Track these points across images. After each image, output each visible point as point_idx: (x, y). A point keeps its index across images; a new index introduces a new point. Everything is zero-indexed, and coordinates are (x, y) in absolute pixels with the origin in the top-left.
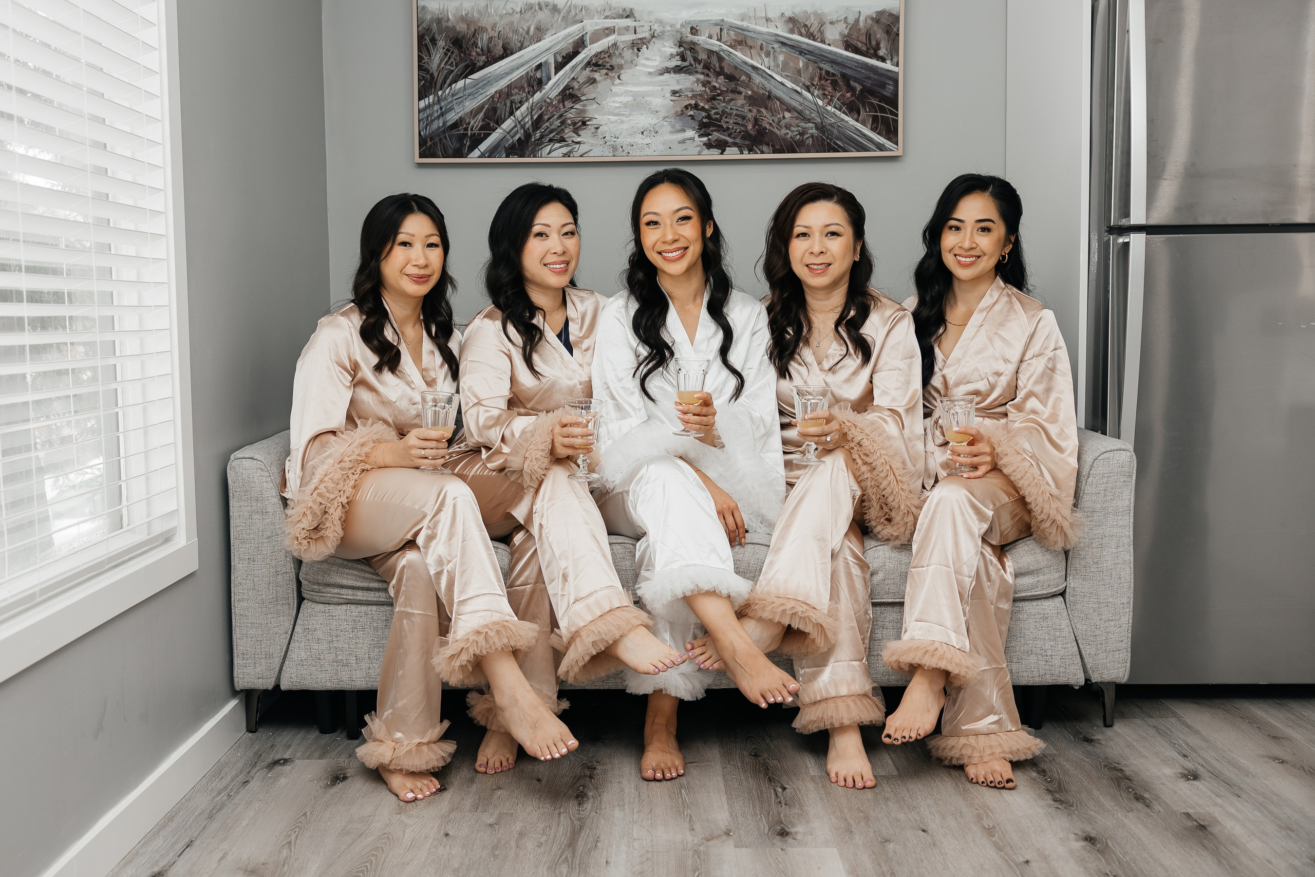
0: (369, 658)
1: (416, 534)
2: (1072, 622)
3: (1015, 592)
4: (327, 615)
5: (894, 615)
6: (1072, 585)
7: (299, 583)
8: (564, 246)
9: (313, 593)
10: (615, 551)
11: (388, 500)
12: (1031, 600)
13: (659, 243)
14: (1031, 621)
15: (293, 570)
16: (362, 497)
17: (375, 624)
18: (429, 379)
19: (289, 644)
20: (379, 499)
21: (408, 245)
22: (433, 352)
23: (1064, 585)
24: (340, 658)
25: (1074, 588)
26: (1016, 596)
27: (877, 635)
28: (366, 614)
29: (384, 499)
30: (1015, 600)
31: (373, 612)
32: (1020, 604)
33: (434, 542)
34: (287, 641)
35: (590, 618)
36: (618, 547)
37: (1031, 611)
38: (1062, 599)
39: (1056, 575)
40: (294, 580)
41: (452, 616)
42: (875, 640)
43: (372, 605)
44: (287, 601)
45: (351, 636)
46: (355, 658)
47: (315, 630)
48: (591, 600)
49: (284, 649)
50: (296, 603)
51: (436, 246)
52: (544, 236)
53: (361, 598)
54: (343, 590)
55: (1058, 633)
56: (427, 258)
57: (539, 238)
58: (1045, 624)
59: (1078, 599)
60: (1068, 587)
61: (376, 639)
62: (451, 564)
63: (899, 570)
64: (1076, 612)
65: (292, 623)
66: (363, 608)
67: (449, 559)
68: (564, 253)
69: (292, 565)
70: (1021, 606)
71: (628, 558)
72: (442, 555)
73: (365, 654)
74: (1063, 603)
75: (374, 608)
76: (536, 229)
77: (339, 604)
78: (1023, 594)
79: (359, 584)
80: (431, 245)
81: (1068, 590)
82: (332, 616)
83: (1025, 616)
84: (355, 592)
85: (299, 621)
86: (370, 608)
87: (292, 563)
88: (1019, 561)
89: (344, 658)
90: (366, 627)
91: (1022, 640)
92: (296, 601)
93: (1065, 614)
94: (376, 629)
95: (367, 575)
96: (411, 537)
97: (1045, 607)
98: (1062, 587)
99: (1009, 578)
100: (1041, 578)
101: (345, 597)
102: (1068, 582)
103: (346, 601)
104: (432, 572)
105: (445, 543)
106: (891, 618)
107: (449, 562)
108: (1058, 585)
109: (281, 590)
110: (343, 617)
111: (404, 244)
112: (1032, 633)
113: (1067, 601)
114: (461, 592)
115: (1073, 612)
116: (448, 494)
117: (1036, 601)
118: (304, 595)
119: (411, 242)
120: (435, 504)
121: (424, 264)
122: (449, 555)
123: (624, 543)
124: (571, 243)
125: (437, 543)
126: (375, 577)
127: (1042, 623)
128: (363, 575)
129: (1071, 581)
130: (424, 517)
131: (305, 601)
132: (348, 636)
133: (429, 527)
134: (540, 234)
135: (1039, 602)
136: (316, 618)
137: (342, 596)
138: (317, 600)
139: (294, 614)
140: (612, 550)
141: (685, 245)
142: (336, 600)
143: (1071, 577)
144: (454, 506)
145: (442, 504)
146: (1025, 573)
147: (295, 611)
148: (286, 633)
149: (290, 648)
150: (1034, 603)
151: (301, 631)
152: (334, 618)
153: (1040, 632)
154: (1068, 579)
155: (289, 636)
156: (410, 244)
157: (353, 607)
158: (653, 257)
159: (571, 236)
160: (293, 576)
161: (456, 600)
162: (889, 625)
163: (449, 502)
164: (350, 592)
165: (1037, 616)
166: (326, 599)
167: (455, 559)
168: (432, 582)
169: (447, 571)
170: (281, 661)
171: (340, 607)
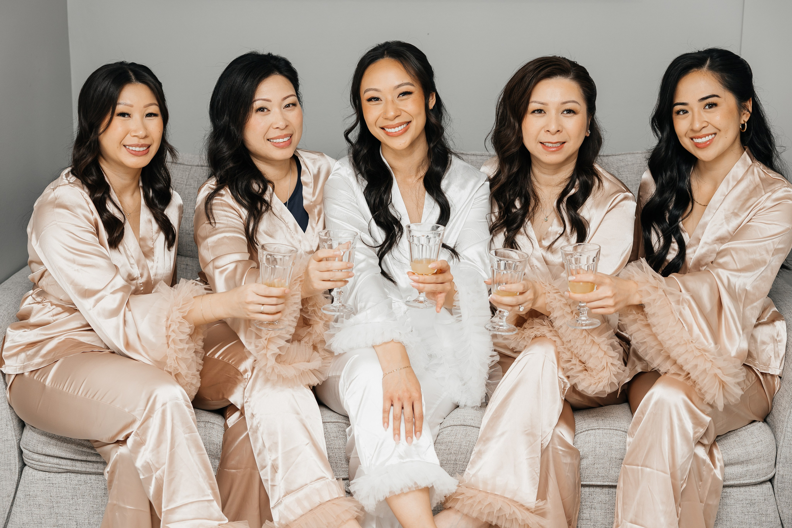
0: (89, 523)
1: (127, 437)
2: (779, 507)
3: (724, 481)
4: (48, 482)
5: (602, 496)
6: (781, 473)
7: (21, 452)
8: (285, 120)
9: (33, 462)
10: (329, 430)
11: (99, 399)
12: (739, 486)
13: (381, 119)
14: (738, 506)
15: (14, 438)
16: (74, 392)
17: (94, 492)
18: (146, 249)
19: (12, 505)
20: (91, 397)
21: (126, 116)
22: (150, 221)
23: (773, 474)
24: (60, 522)
25: (783, 476)
26: (725, 483)
27: (585, 515)
28: (85, 482)
29: (95, 398)
30: (725, 487)
31: (92, 481)
32: (728, 490)
33: (143, 448)
34: (10, 504)
35: (299, 512)
36: (332, 425)
37: (739, 496)
38: (770, 485)
39: (766, 465)
40: (16, 447)
41: (161, 517)
42: (583, 520)
43: (91, 474)
44: (9, 467)
45: (71, 502)
46: (75, 523)
47: (36, 496)
48: (300, 494)
49: (7, 511)
50: (17, 469)
51: (155, 115)
52: (265, 110)
53: (80, 469)
54: (62, 460)
55: (764, 518)
56: (146, 128)
57: (260, 113)
58: (752, 509)
59: (786, 486)
60: (776, 474)
61: (95, 506)
62: (159, 472)
63: (609, 455)
64: (784, 498)
65: (15, 487)
66: (83, 477)
67: (157, 466)
68: (287, 126)
69: (14, 433)
70: (728, 491)
71: (341, 436)
72: (151, 463)
73: (85, 519)
74: (771, 489)
75: (93, 477)
76: (257, 104)
77: (59, 473)
78: (731, 483)
79: (77, 457)
80: (150, 115)
81: (776, 477)
82: (53, 484)
83: (733, 501)
84: (74, 463)
85: (20, 487)
86: (89, 476)
87: (13, 431)
88: (729, 453)
89: (65, 523)
90: (85, 494)
91: (728, 523)
92: (17, 467)
93: (772, 499)
94: (95, 497)
95: (85, 449)
96: (123, 438)
97: (752, 493)
98: (770, 476)
99: (718, 473)
100: (751, 467)
101: (64, 467)
102: (777, 469)
103: (65, 471)
104: (142, 477)
105: (153, 450)
106: (600, 499)
107: (157, 469)
108: (767, 474)
109: (3, 456)
110: (63, 485)
111: (123, 114)
112: (739, 517)
113: (775, 487)
114: (169, 501)
115: (780, 498)
116: (157, 399)
117: (744, 488)
118: (26, 463)
119: (129, 113)
120: (145, 410)
121: (144, 135)
122: (158, 462)
123: (338, 422)
124: (293, 115)
125: (145, 450)
126: (93, 451)
127: (749, 509)
128: (81, 449)
129: (780, 469)
130: (134, 422)
131: (26, 468)
132: (69, 502)
133: (137, 434)
134: (261, 109)
135: (747, 489)
136: (37, 485)
137: (61, 467)
138: (38, 468)
139: (16, 478)
140: (325, 428)
141: (408, 120)
142: (56, 469)
143: (781, 465)
144: (164, 413)
145: (152, 410)
146: (735, 463)
147: (17, 476)
148: (9, 496)
149: (13, 512)
150: (742, 489)
151: (22, 497)
152: (55, 485)
153: (747, 517)
154: (777, 466)
155: (12, 499)
156: (129, 115)
157: (73, 475)
158: (376, 132)
159: (293, 107)
160: (14, 443)
161: (164, 509)
162: (598, 506)
163: (158, 406)
164: (69, 462)
165: (744, 502)
166: (46, 468)
167: (164, 467)
168: (142, 486)
169: (155, 477)
170: (4, 522)
171: (60, 475)
